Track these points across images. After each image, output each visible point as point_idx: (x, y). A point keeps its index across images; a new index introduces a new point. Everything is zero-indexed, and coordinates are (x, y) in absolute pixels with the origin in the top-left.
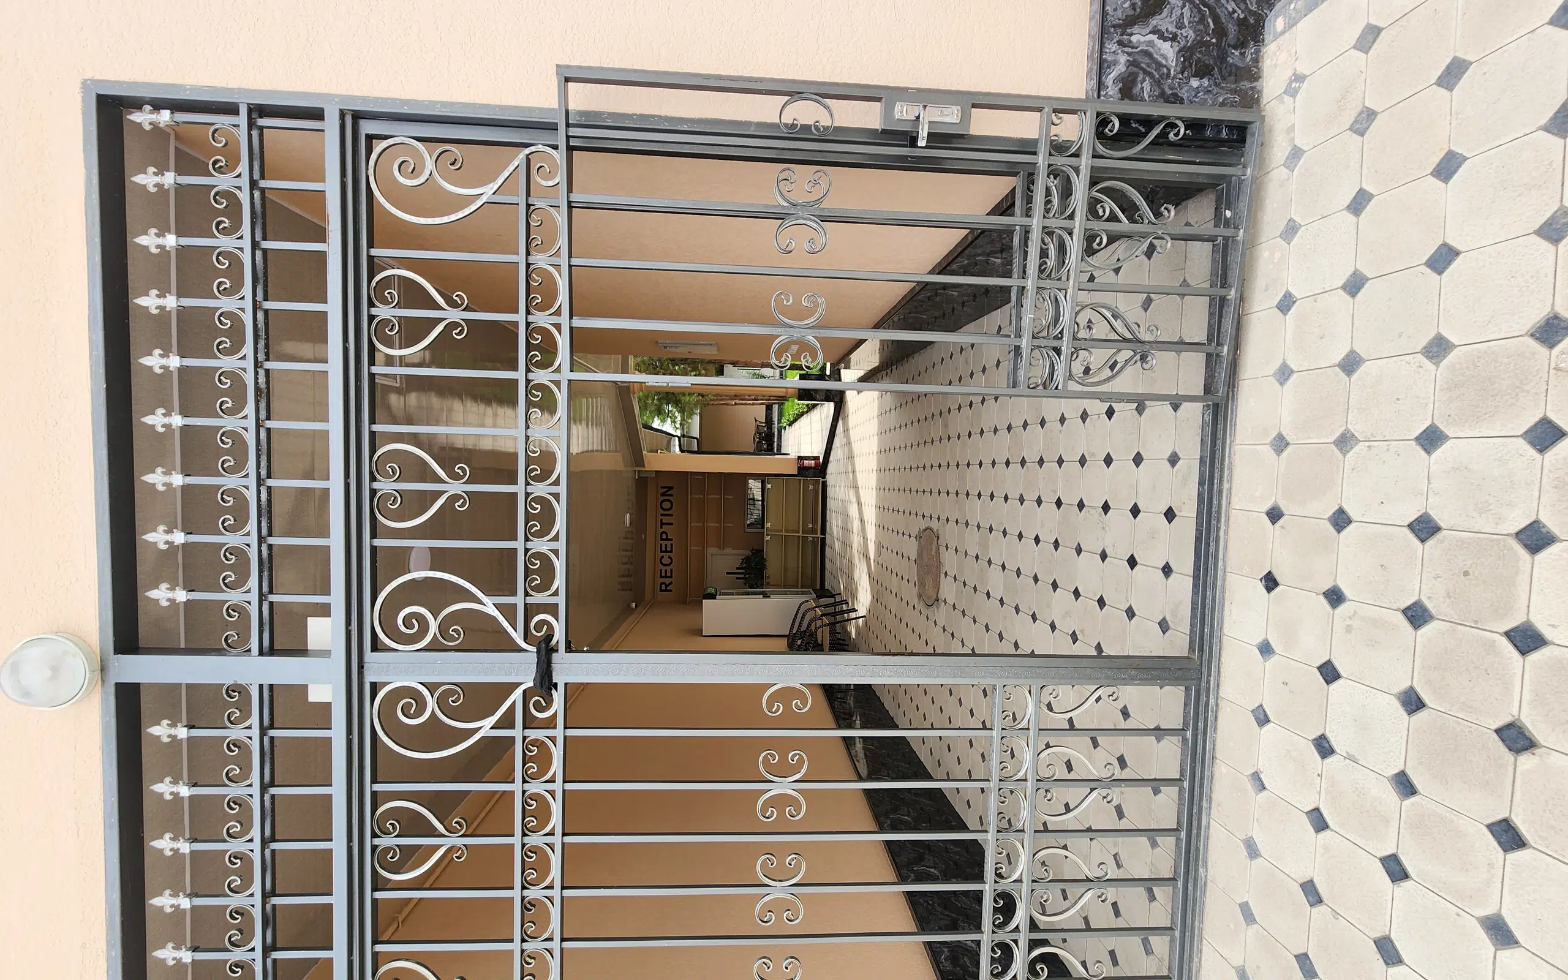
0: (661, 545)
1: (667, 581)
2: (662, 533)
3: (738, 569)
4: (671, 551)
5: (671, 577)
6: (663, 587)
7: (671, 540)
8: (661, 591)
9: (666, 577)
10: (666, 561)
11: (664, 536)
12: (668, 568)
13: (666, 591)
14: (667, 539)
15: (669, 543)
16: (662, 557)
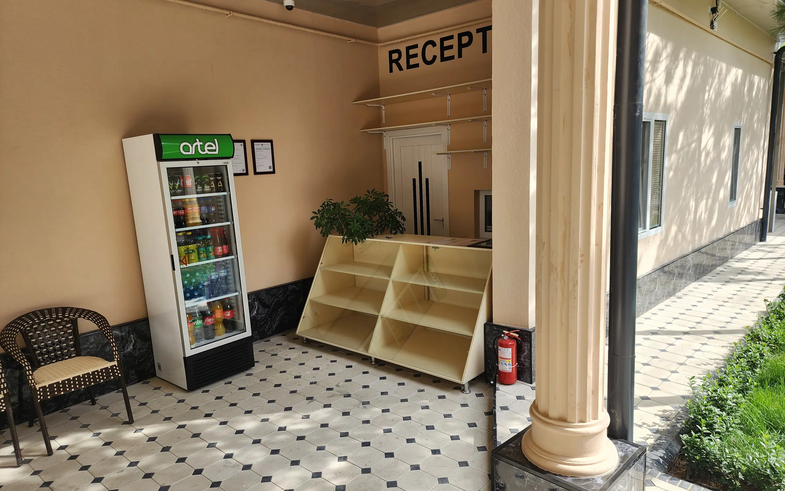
0: (451, 37)
1: (403, 62)
2: (469, 34)
3: (427, 180)
4: (443, 59)
5: (409, 67)
6: (395, 56)
7: (460, 56)
8: (391, 53)
9: (409, 57)
10: (431, 52)
11: (465, 40)
12: (418, 60)
13: (391, 61)
14: (461, 46)
15: (454, 52)
16: (433, 44)
